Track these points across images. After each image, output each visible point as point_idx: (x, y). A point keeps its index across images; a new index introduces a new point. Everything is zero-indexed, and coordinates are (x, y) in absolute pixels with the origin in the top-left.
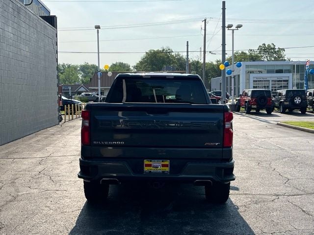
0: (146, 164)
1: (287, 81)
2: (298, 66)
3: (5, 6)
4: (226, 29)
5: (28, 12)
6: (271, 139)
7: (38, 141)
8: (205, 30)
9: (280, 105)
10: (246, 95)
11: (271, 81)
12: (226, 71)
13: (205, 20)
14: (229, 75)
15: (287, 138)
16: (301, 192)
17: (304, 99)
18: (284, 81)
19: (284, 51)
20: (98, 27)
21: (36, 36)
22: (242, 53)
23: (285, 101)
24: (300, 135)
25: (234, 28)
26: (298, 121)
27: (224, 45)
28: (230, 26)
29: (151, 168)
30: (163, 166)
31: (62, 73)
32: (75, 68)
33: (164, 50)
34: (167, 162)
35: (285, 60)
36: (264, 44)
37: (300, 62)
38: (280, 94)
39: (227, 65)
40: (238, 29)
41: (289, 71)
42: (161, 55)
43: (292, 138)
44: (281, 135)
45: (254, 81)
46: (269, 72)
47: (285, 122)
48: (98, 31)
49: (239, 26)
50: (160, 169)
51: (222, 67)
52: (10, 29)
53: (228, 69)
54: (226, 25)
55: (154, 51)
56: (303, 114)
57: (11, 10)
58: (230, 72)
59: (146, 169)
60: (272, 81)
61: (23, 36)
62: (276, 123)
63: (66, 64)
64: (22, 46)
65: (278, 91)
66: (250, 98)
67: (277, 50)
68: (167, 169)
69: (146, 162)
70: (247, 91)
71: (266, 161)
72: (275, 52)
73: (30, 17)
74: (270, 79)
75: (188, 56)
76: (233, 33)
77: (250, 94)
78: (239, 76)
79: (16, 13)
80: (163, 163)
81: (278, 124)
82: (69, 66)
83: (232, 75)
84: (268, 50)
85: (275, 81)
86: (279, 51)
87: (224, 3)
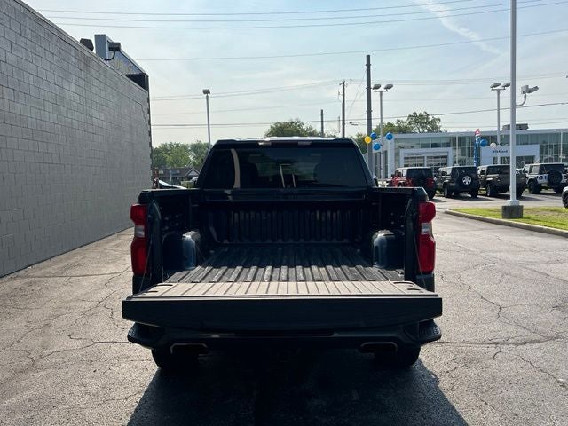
1: (446, 157)
2: (459, 138)
3: (63, 52)
4: (372, 91)
5: (102, 64)
6: (446, 235)
7: (118, 246)
8: (344, 95)
9: (444, 187)
10: (400, 175)
11: (426, 158)
12: (373, 146)
13: (344, 83)
14: (377, 149)
15: (467, 233)
16: (535, 337)
17: (475, 179)
18: (442, 157)
19: (440, 121)
20: (207, 92)
21: (116, 99)
22: (389, 124)
23: (450, 181)
24: (484, 227)
25: (382, 88)
26: (471, 207)
27: (369, 111)
28: (377, 87)
31: (169, 154)
32: (185, 147)
33: (292, 123)
35: (441, 132)
36: (415, 113)
38: (444, 173)
39: (374, 137)
40: (387, 91)
41: (448, 145)
42: (289, 129)
43: (474, 233)
44: (457, 228)
45: (405, 158)
46: (424, 146)
47: (456, 210)
48: (207, 98)
49: (389, 87)
51: (368, 140)
52: (73, 88)
53: (375, 142)
54: (372, 86)
55: (280, 124)
56: (474, 197)
57: (73, 60)
58: (377, 147)
60: (428, 157)
61: (96, 99)
62: (444, 211)
63: (173, 143)
64: (95, 113)
65: (441, 169)
66: (405, 179)
67: (431, 120)
70: (400, 170)
71: (451, 272)
72: (429, 123)
73: (105, 71)
74: (426, 155)
75: (322, 128)
76: (381, 95)
77: (405, 173)
78: (386, 152)
79: (83, 65)
81: (446, 213)
82: (178, 146)
83: (380, 150)
84: (419, 119)
85: (431, 157)
86: (433, 121)
87: (368, 57)
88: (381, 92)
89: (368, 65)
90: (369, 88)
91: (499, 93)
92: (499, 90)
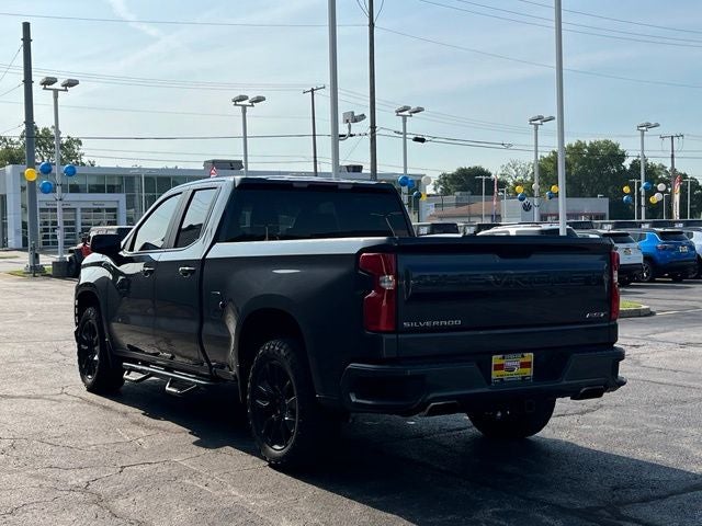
0: (495, 366)
1: (114, 210)
2: (149, 179)
11: (79, 210)
18: (108, 210)
19: (80, 143)
25: (57, 85)
27: (30, 122)
28: (48, 82)
29: (503, 372)
30: (523, 365)
34: (529, 357)
35: (83, 164)
37: (167, 169)
40: (66, 90)
45: (41, 210)
46: (74, 189)
49: (71, 84)
50: (519, 372)
51: (31, 175)
58: (48, 188)
59: (495, 374)
60: (82, 210)
67: (64, 141)
68: (529, 372)
69: (496, 359)
72: (61, 147)
76: (56, 97)
78: (4, 197)
80: (522, 360)
85: (89, 210)
86: (69, 144)
87: (26, 26)
88: (56, 92)
89: (27, 40)
90: (28, 82)
91: (244, 112)
92: (244, 107)
